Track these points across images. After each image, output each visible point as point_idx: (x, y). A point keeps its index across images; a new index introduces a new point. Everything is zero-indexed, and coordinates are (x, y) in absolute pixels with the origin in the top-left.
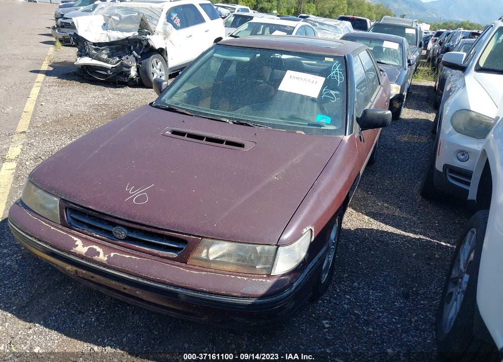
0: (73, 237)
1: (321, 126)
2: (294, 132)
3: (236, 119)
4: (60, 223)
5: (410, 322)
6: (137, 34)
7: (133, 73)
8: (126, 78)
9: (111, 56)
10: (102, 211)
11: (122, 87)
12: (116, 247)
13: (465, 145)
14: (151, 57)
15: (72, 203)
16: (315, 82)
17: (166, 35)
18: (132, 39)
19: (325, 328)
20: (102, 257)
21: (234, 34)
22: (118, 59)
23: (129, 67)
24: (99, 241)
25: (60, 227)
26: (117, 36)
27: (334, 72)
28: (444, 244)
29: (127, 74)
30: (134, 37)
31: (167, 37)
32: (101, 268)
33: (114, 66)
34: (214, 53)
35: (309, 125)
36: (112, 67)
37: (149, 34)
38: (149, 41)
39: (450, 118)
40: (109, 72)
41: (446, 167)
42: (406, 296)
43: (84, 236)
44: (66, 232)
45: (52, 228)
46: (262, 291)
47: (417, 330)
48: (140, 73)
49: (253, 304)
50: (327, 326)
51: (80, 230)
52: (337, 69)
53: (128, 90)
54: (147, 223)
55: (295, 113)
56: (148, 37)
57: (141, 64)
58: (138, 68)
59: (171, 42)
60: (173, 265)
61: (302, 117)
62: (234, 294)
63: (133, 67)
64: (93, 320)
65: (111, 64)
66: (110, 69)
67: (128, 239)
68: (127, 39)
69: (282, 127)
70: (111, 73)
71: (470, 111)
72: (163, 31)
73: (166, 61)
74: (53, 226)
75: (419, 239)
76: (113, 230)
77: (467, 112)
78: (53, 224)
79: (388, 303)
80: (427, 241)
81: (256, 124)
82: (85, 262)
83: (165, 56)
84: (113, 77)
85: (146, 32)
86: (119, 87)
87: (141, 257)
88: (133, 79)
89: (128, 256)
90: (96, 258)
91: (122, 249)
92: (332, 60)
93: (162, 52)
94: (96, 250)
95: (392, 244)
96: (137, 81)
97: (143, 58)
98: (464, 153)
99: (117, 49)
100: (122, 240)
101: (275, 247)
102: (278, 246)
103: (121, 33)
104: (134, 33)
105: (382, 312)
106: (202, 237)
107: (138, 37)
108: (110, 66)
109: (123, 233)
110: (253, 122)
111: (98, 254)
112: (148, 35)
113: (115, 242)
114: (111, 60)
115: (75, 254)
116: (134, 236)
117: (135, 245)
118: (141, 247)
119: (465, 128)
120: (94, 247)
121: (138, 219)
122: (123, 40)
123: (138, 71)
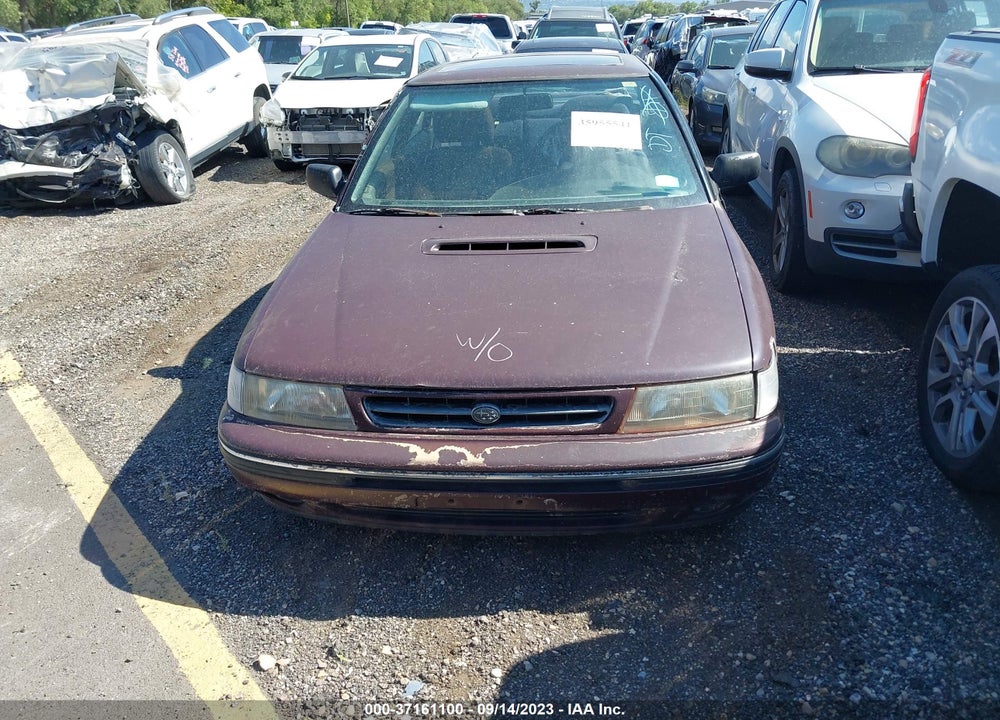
0: (398, 444)
1: (667, 194)
2: (638, 209)
3: (526, 207)
4: (356, 428)
5: (894, 464)
6: (112, 98)
7: (126, 178)
8: (113, 192)
9: (63, 150)
10: (444, 386)
11: (107, 211)
12: (486, 438)
13: (854, 191)
14: (156, 141)
15: (374, 388)
16: (626, 125)
17: (171, 92)
18: (105, 110)
19: (790, 502)
20: (472, 459)
21: (298, 74)
22: (81, 156)
23: (117, 168)
24: (451, 437)
25: (360, 434)
26: (67, 108)
27: (648, 104)
28: (860, 352)
29: (115, 183)
30: (109, 105)
31: (174, 96)
32: (478, 477)
33: (78, 170)
34: (410, 102)
35: (644, 195)
36: (75, 174)
37: (138, 95)
38: (147, 109)
39: (815, 153)
40: (70, 184)
41: (828, 232)
42: (864, 433)
43: (418, 436)
44: (378, 439)
45: (345, 440)
46: (756, 442)
47: (910, 470)
48: (139, 176)
49: (748, 467)
50: (791, 498)
51: (404, 429)
52: (650, 98)
53: (119, 216)
54: (536, 386)
55: (619, 179)
56: (138, 100)
57: (137, 157)
58: (131, 166)
59: (183, 106)
60: (599, 440)
61: (632, 184)
62: (718, 458)
63: (124, 167)
64: (443, 583)
65: (68, 166)
66: (70, 179)
67: (505, 420)
68: (94, 110)
69: (608, 205)
70: (77, 186)
71: (847, 136)
72: (161, 86)
73: (182, 146)
74: (345, 436)
75: (823, 354)
76: (470, 412)
77: (842, 139)
78: (343, 433)
79: (846, 449)
80: (836, 354)
81: (565, 210)
82: (442, 476)
83: (178, 135)
84: (82, 193)
85: (130, 92)
86: (101, 212)
87: (540, 441)
88: (126, 190)
89: (516, 447)
90: (462, 463)
91: (498, 438)
92: (634, 84)
93: (171, 127)
94: (455, 452)
95: (790, 368)
96: (135, 193)
97: (141, 145)
98: (855, 205)
99: (75, 136)
100: (491, 425)
101: (751, 375)
102: (755, 374)
103: (78, 101)
104: (106, 96)
105: (847, 461)
106: (637, 386)
107: (118, 104)
108: (70, 172)
109: (495, 413)
110: (560, 206)
111: (463, 456)
112: (136, 98)
113: (480, 431)
114: (66, 159)
115: (419, 469)
116: (515, 412)
117: (519, 428)
118: (532, 428)
119: (844, 165)
120: (447, 447)
121: (517, 383)
122: (86, 115)
123: (133, 174)
